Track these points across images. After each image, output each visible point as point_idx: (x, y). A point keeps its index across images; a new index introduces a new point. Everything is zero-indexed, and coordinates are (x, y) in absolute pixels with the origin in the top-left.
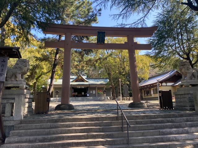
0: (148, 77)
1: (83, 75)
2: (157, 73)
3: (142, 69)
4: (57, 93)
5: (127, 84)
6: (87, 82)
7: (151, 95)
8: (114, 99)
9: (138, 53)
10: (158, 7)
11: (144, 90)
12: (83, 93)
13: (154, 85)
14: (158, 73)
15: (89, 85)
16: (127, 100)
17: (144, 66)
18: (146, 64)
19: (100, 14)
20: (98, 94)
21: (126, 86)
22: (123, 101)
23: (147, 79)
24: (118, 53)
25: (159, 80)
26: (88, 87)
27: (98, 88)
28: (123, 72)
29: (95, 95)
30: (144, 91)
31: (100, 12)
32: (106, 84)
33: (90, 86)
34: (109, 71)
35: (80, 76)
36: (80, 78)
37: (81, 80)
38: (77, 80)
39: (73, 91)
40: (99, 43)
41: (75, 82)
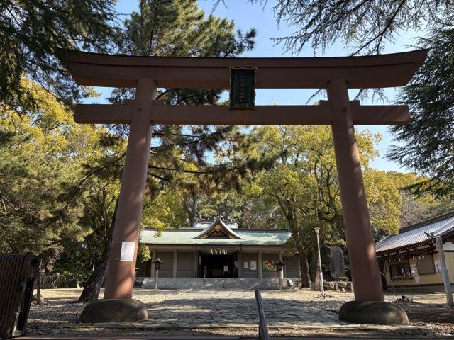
0: (399, 227)
1: (230, 222)
2: (422, 218)
3: (379, 203)
4: (158, 265)
5: (342, 246)
6: (236, 238)
7: (412, 278)
8: (305, 285)
9: (368, 161)
10: (417, 20)
11: (388, 261)
12: (226, 269)
13: (418, 248)
14: (426, 216)
15: (241, 245)
16: (342, 291)
17: (385, 196)
18: (390, 191)
19: (250, 45)
20: (263, 271)
21: (338, 252)
22: (328, 293)
23: (397, 233)
24: (313, 163)
25: (432, 234)
26: (236, 253)
27: (262, 254)
28: (328, 213)
29: (255, 274)
30: (390, 267)
31: (251, 39)
32: (283, 244)
33: (243, 248)
34: (290, 209)
35: (218, 222)
36: (218, 228)
37: (220, 234)
38: (210, 234)
39: (200, 262)
40: (236, 105)
41: (206, 238)
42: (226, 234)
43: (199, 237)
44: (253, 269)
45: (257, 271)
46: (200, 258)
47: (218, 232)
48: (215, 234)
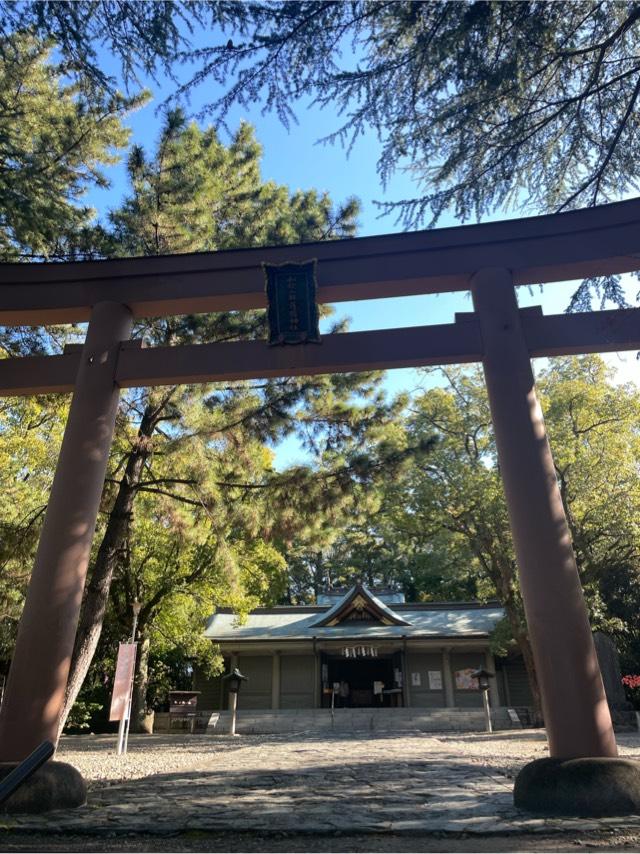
4: (234, 685)
6: (398, 623)
27: (451, 654)
29: (440, 699)
33: (410, 644)
34: (494, 557)
35: (359, 592)
36: (359, 603)
37: (364, 615)
38: (345, 616)
39: (325, 675)
40: (281, 338)
41: (336, 626)
42: (376, 617)
43: (323, 624)
44: (432, 687)
45: (443, 691)
46: (325, 668)
47: (360, 613)
48: (354, 616)
